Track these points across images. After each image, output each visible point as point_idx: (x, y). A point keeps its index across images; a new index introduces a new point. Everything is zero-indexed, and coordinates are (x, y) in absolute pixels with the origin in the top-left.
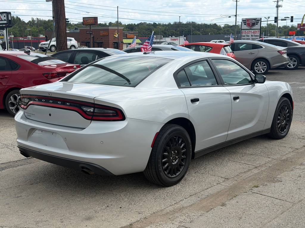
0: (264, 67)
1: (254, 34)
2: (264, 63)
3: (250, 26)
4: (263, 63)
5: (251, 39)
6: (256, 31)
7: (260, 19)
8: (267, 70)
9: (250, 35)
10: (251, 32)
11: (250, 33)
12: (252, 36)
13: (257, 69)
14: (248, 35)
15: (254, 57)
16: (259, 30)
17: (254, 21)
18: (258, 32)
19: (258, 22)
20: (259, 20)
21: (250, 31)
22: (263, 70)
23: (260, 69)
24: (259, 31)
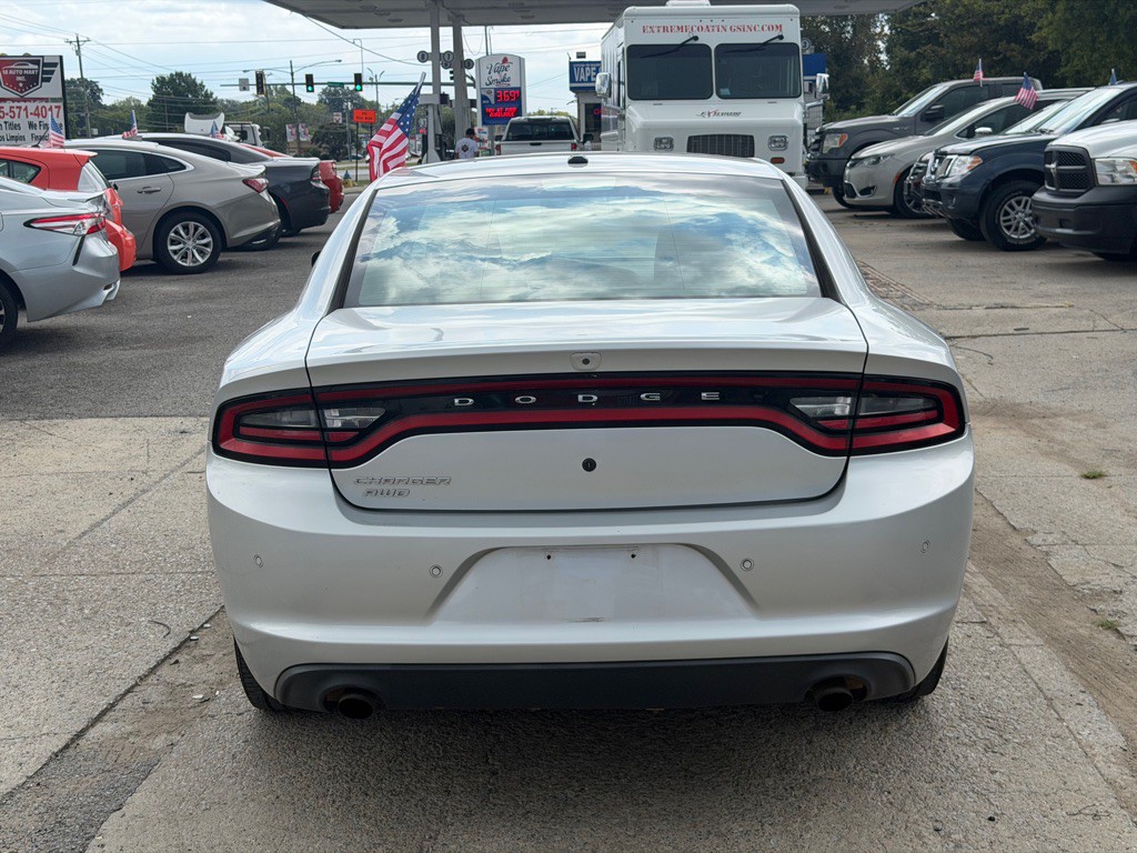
0: (204, 241)
1: (41, 119)
2: (202, 228)
3: (18, 87)
4: (196, 228)
5: (28, 137)
6: (48, 105)
7: (58, 61)
8: (215, 255)
9: (23, 121)
10: (26, 109)
11: (23, 113)
12: (31, 125)
13: (175, 252)
14: (16, 121)
15: (160, 206)
16: (61, 104)
17: (31, 66)
18: (55, 111)
19: (52, 72)
20: (55, 65)
21: (20, 108)
22: (201, 253)
23: (188, 249)
24: (58, 107)
